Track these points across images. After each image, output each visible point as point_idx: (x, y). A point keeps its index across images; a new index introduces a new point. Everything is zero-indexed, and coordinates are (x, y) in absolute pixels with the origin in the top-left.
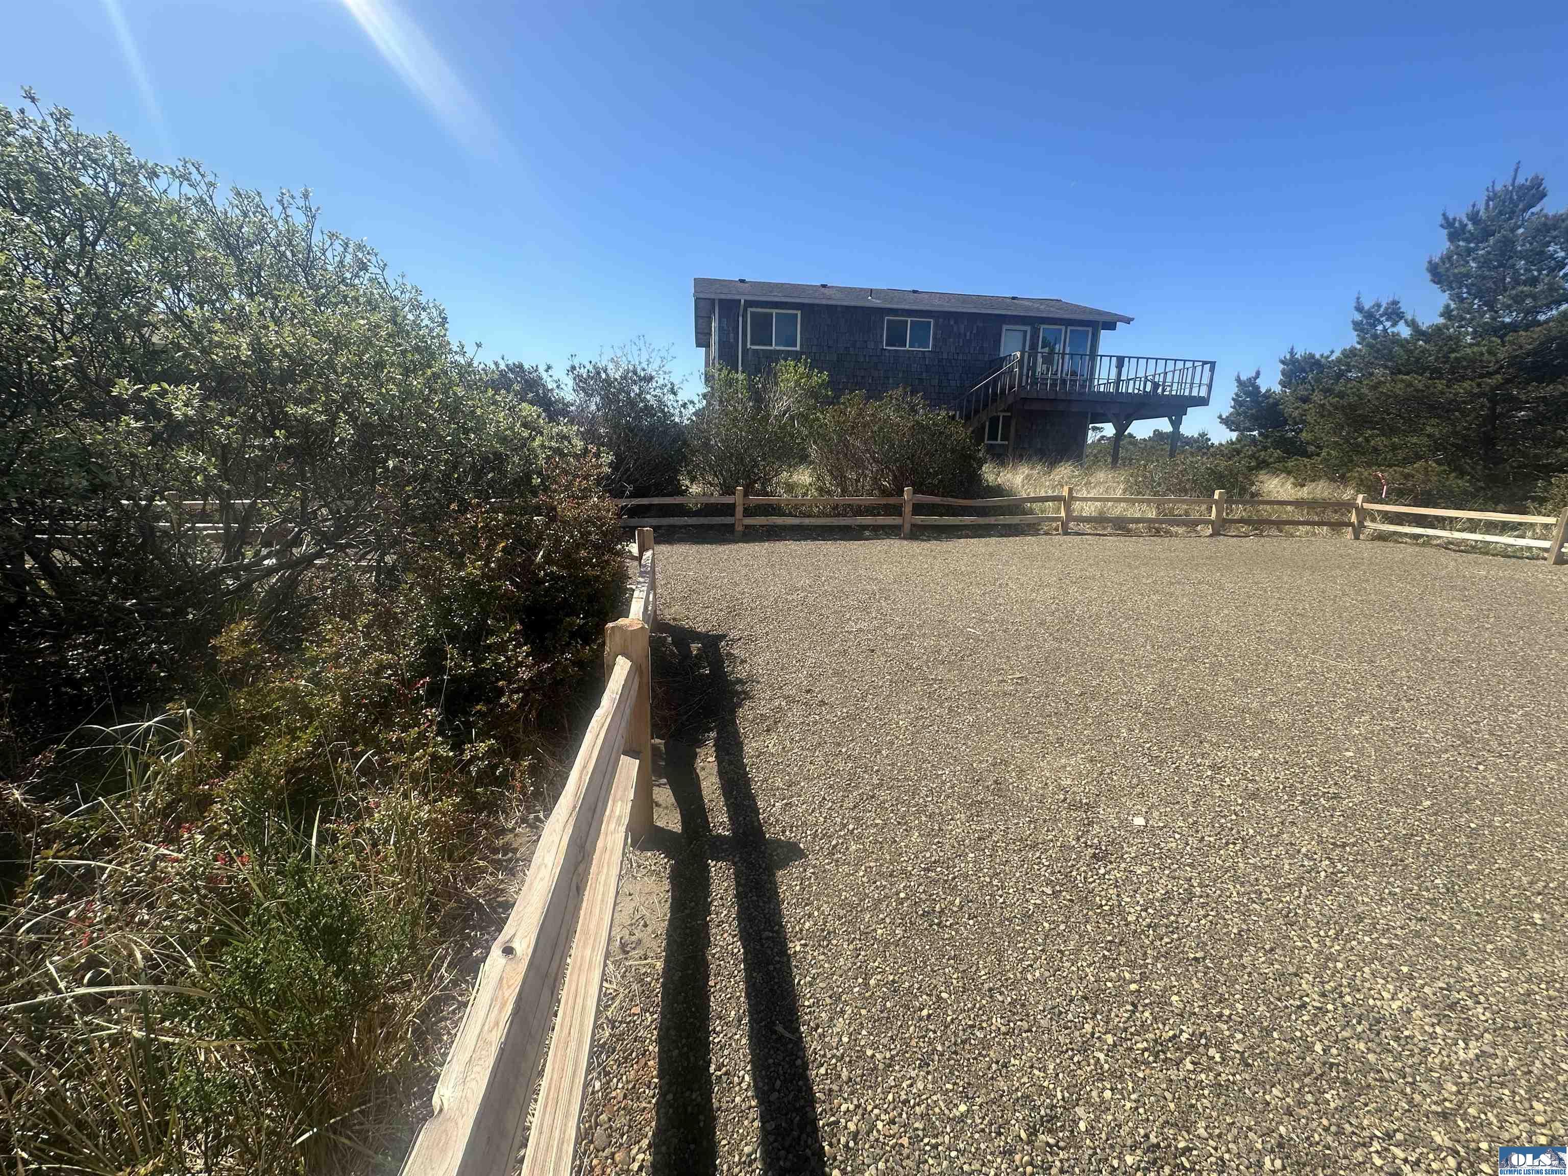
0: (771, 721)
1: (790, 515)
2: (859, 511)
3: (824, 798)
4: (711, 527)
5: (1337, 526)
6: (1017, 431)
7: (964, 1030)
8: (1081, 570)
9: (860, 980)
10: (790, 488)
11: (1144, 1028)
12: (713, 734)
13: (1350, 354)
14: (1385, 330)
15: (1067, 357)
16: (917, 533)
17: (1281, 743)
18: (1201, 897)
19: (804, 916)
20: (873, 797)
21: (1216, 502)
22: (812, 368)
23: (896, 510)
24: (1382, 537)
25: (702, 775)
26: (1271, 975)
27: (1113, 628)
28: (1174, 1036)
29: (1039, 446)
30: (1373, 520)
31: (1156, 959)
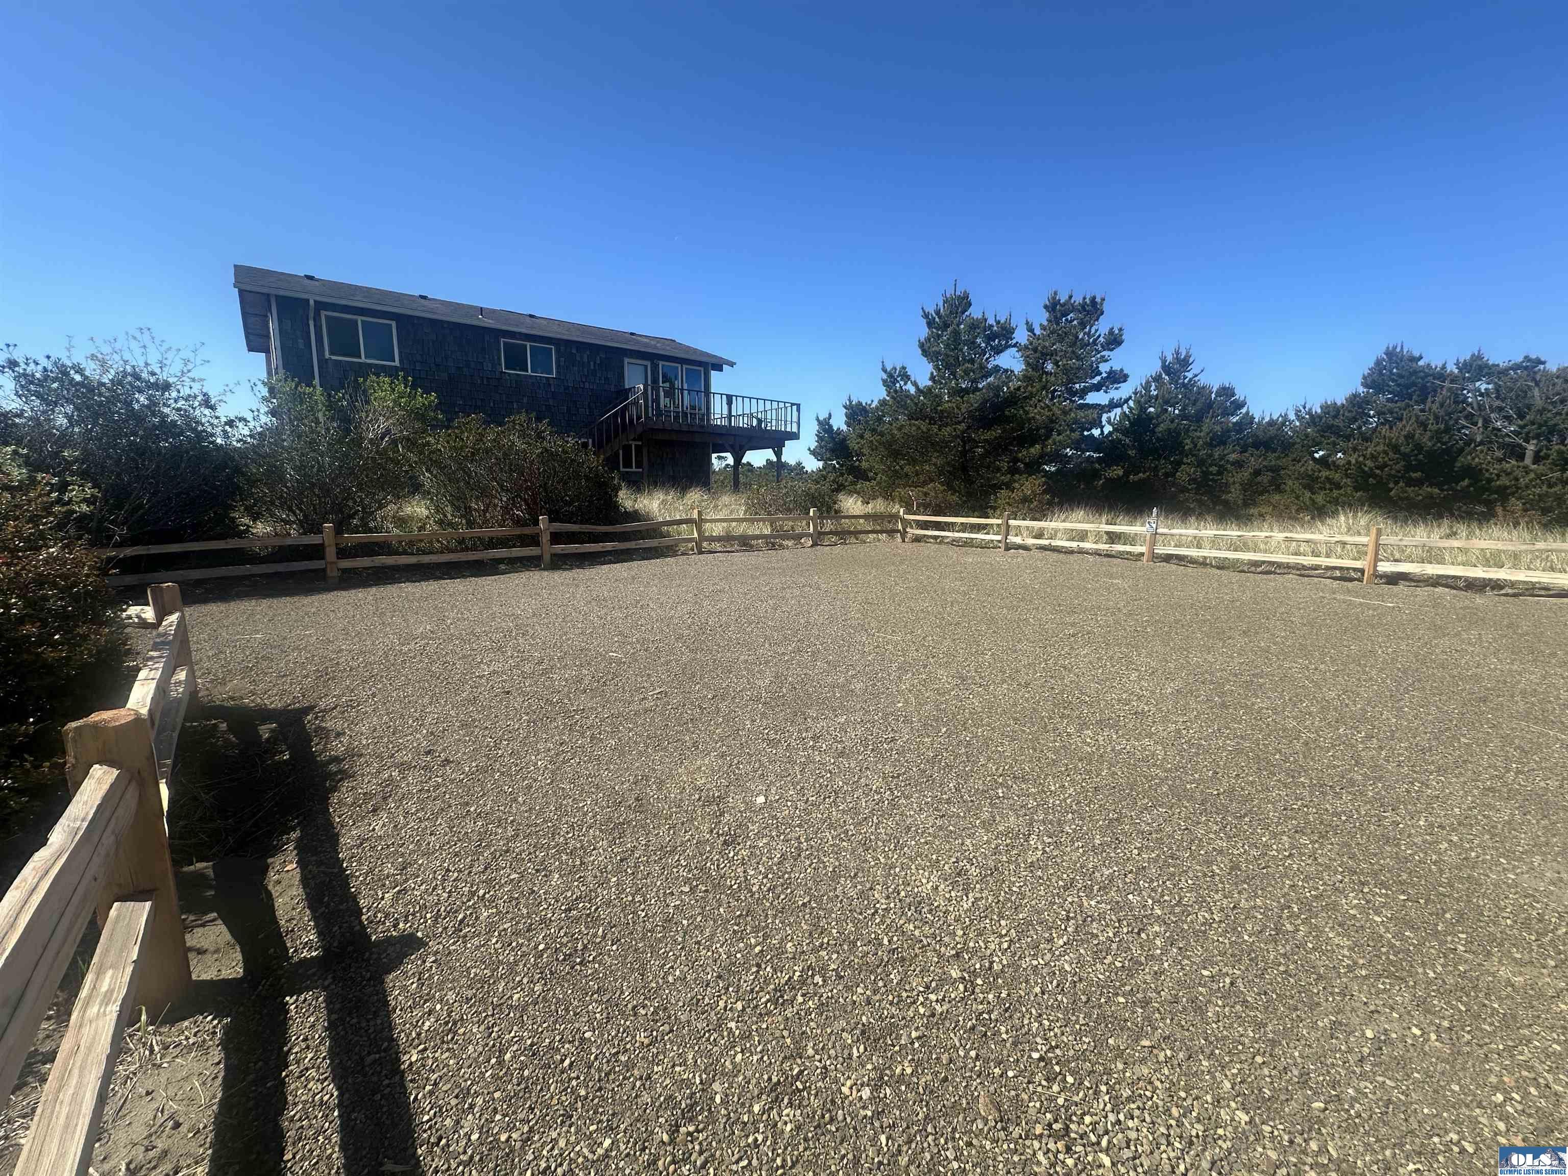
0: (379, 798)
1: (405, 553)
2: (493, 543)
3: (448, 870)
4: (292, 574)
5: (891, 532)
6: (649, 460)
7: (608, 1062)
8: (714, 585)
9: (493, 1061)
10: (401, 522)
11: (767, 982)
12: (294, 835)
13: (883, 403)
14: (901, 387)
15: (686, 392)
16: (559, 563)
17: (858, 706)
18: (807, 849)
19: (423, 1015)
20: (507, 851)
21: (812, 518)
22: (414, 387)
23: (534, 540)
24: (917, 539)
25: (275, 891)
26: (855, 896)
27: (739, 633)
28: (790, 978)
29: (671, 473)
30: (912, 527)
31: (775, 916)
